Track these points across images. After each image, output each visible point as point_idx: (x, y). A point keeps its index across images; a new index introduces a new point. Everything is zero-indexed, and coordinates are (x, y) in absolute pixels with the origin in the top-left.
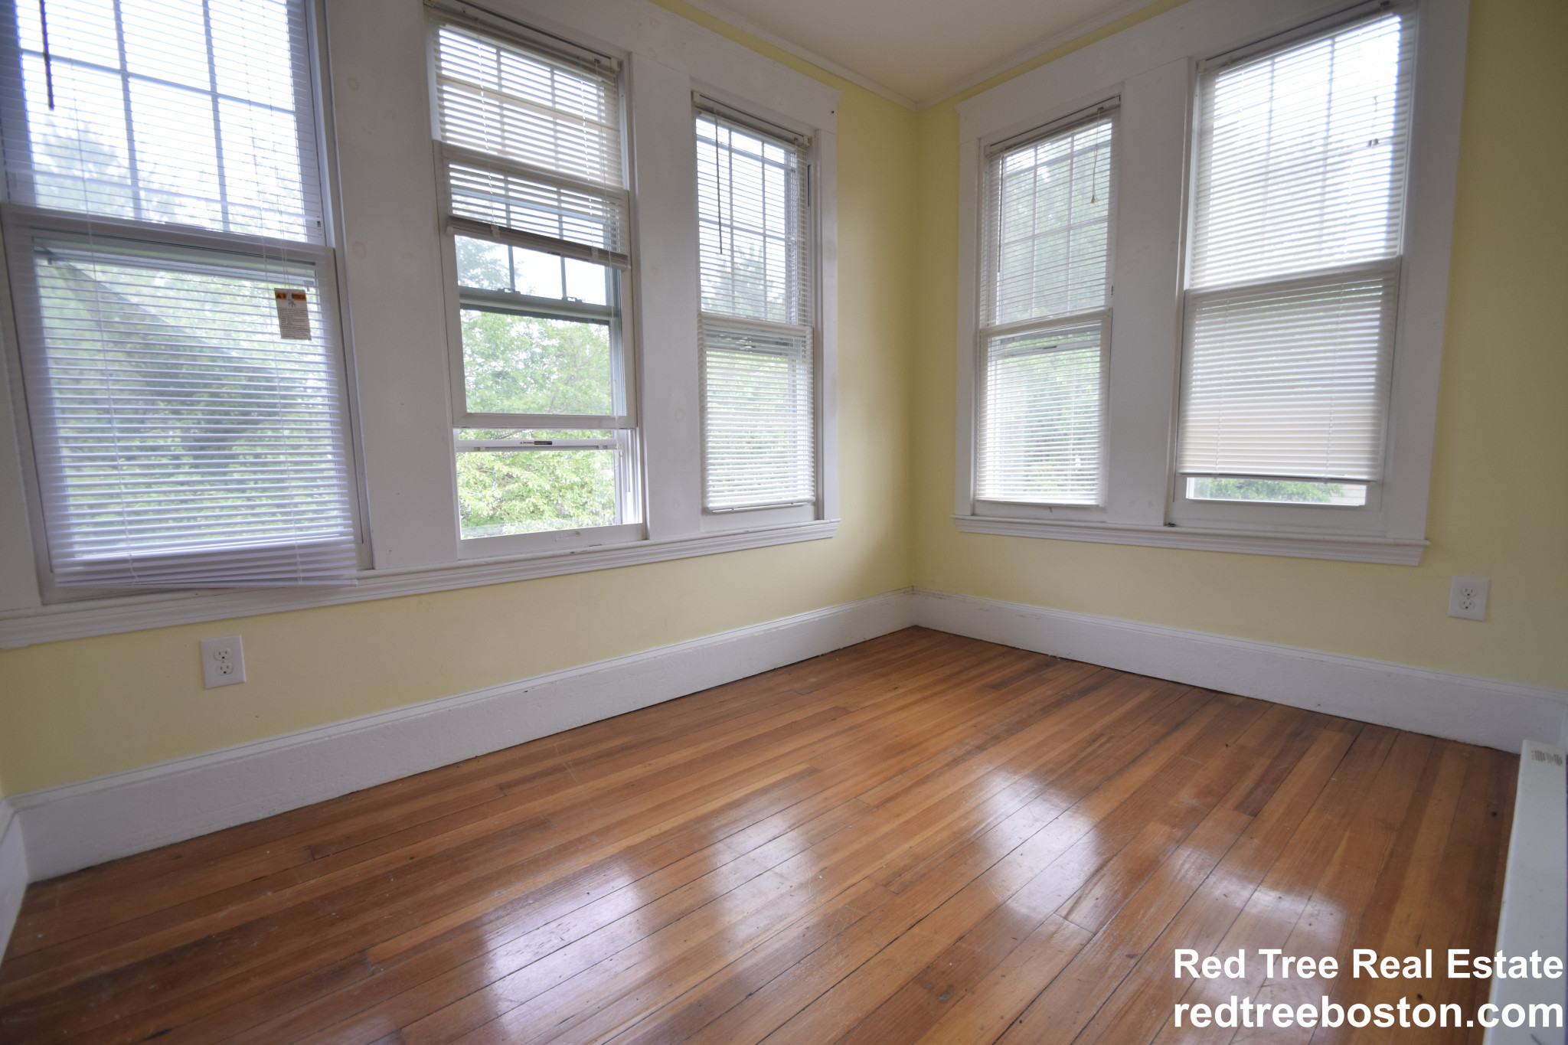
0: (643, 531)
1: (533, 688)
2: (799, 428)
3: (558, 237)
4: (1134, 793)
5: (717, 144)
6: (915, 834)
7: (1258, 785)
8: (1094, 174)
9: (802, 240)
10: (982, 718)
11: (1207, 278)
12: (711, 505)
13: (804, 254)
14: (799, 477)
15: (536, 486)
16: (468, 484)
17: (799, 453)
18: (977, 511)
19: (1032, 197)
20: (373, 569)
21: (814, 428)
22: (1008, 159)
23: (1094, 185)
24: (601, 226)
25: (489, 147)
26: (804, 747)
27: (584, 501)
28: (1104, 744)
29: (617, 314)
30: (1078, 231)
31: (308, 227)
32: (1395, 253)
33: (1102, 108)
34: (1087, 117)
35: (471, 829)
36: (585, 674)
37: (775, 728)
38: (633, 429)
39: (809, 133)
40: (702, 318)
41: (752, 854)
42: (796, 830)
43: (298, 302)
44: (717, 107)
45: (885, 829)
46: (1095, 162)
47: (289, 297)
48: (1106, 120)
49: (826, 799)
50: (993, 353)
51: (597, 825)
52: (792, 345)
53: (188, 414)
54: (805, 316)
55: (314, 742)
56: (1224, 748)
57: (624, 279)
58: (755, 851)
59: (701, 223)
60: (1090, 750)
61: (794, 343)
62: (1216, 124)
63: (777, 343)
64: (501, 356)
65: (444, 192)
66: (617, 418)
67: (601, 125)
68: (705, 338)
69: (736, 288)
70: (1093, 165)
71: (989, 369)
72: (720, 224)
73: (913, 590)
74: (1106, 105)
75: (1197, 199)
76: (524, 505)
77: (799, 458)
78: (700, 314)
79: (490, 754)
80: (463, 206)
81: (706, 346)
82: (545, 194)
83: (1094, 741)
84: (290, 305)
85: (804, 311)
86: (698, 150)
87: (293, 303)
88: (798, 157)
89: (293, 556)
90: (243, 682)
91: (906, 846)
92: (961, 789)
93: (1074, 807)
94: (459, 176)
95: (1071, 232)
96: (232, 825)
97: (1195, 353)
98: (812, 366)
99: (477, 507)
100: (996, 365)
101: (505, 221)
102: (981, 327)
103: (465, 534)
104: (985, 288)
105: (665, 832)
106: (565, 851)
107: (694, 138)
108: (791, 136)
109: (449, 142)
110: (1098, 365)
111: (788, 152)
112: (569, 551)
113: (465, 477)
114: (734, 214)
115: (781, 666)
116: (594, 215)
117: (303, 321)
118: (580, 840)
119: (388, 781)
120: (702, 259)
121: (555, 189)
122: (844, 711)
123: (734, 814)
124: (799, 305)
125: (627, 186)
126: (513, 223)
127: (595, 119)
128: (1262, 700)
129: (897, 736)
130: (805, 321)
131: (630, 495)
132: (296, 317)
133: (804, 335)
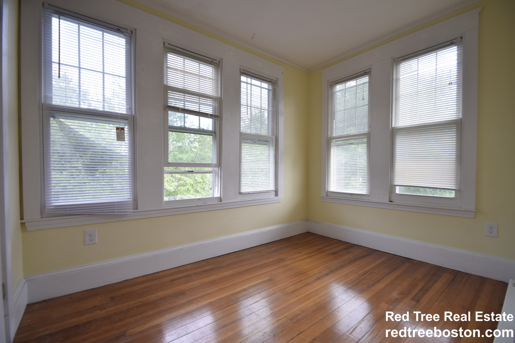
0: (220, 199)
1: (183, 248)
2: (270, 167)
3: (198, 111)
4: (377, 292)
5: (247, 83)
6: (302, 303)
7: (420, 291)
8: (363, 91)
9: (273, 110)
10: (328, 264)
11: (400, 124)
12: (242, 191)
13: (273, 114)
14: (270, 183)
15: (189, 182)
16: (167, 181)
17: (270, 175)
18: (328, 195)
19: (344, 98)
20: (137, 209)
21: (275, 167)
22: (337, 86)
23: (363, 95)
24: (211, 108)
25: (179, 85)
26: (268, 271)
27: (204, 187)
28: (369, 275)
29: (215, 133)
30: (359, 108)
31: (127, 109)
32: (459, 117)
33: (365, 72)
34: (361, 74)
35: (161, 294)
36: (200, 245)
37: (259, 265)
38: (218, 167)
39: (275, 79)
40: (241, 134)
41: (249, 307)
42: (264, 299)
43: (122, 131)
44: (247, 73)
45: (293, 301)
46: (364, 88)
47: (120, 129)
48: (367, 76)
49: (274, 289)
50: (333, 145)
51: (200, 295)
52: (269, 142)
53: (85, 157)
54: (273, 133)
55: (115, 263)
56: (410, 278)
57: (217, 123)
58: (250, 306)
59: (241, 106)
60: (363, 277)
61: (270, 141)
62: (401, 77)
63: (265, 141)
64: (181, 141)
65: (166, 99)
66: (213, 164)
67: (213, 79)
68: (242, 140)
69: (252, 125)
70: (363, 89)
71: (332, 150)
72: (247, 106)
73: (308, 220)
74: (367, 71)
75: (396, 99)
76: (184, 188)
77: (270, 177)
78: (240, 133)
79: (168, 269)
80: (172, 103)
81: (242, 142)
82: (196, 99)
83: (365, 274)
84: (120, 130)
85: (273, 131)
86: (241, 85)
87: (121, 131)
88: (272, 86)
89: (114, 205)
90: (96, 244)
91: (299, 307)
92: (319, 288)
93: (356, 296)
94: (171, 95)
95: (357, 109)
96: (88, 289)
97: (397, 147)
98: (275, 148)
99: (170, 189)
100: (334, 148)
101: (183, 107)
102: (329, 136)
103: (166, 199)
104: (330, 125)
105: (222, 298)
106: (190, 302)
107: (240, 81)
108: (270, 80)
109: (168, 85)
110: (366, 149)
111: (269, 85)
112: (197, 205)
113: (167, 179)
114: (252, 103)
115: (263, 244)
116: (209, 104)
117: (123, 136)
118: (194, 299)
119: (136, 277)
120: (241, 116)
121: (198, 97)
122: (282, 260)
123: (244, 293)
124: (271, 129)
125: (219, 96)
126: (185, 107)
127: (211, 77)
128: (424, 262)
129: (299, 269)
130: (273, 134)
131: (216, 188)
132: (121, 135)
133: (272, 138)
